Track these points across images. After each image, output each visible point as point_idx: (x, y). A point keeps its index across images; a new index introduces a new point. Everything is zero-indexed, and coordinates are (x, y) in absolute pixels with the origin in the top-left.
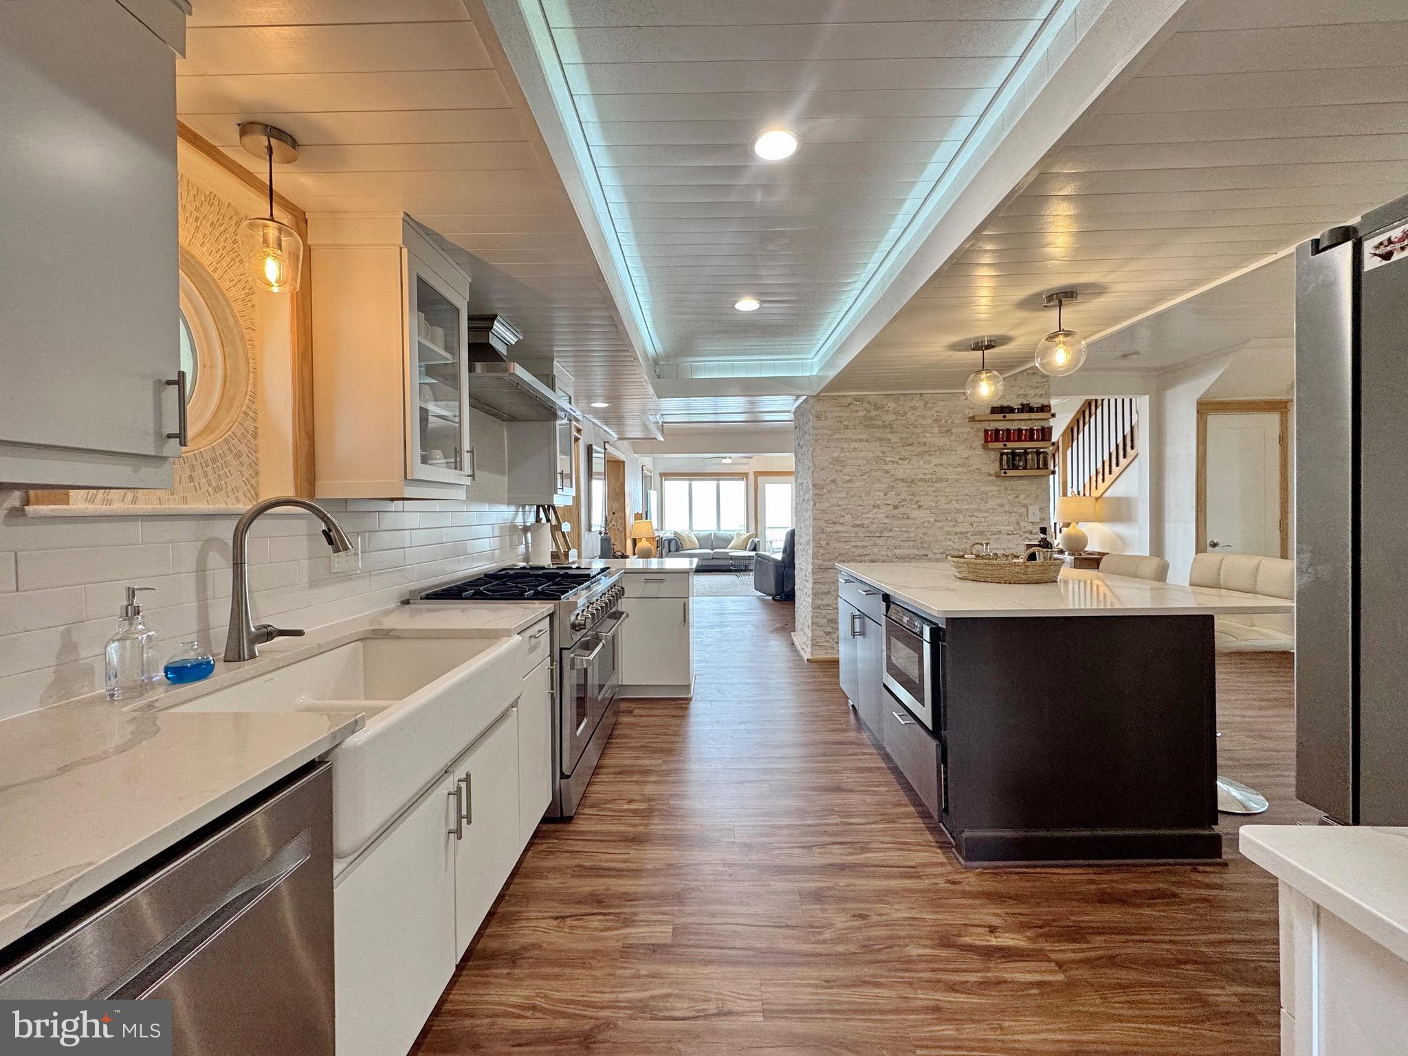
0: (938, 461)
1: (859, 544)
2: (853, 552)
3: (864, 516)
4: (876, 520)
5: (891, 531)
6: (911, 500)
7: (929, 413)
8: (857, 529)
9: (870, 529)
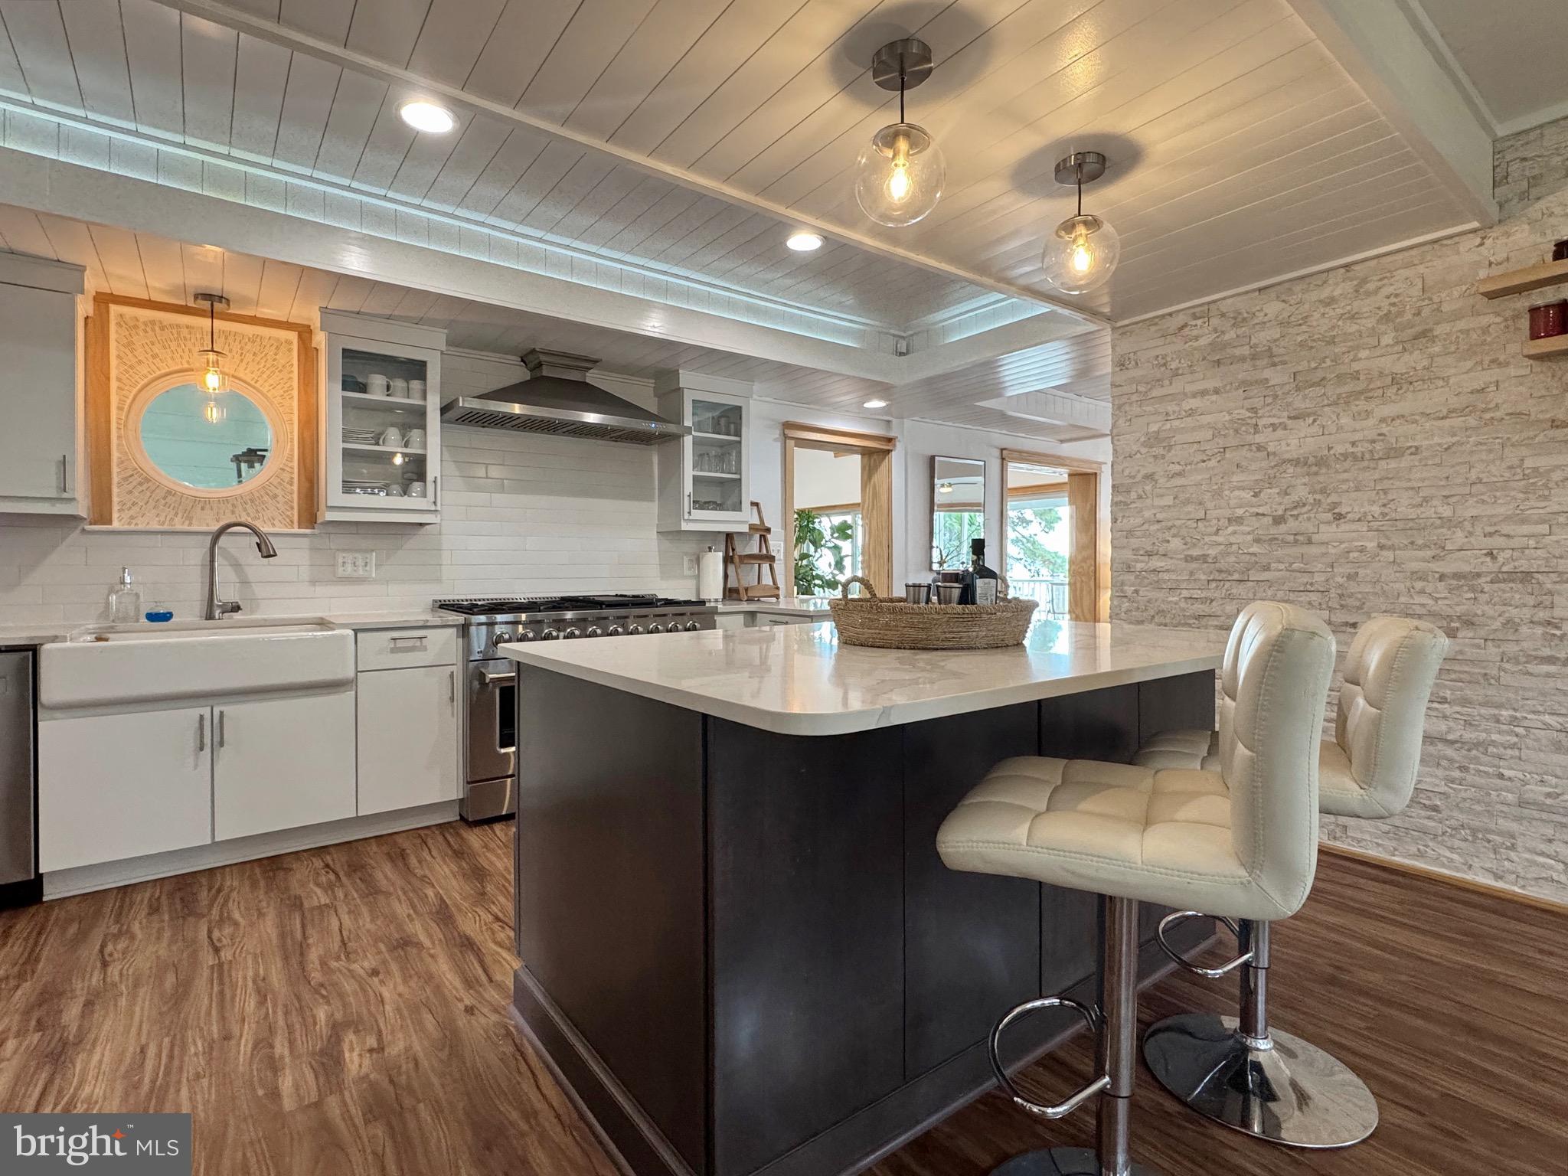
0: (1388, 410)
1: (1197, 594)
2: (1184, 610)
3: (1207, 539)
4: (1235, 547)
5: (1267, 568)
6: (1317, 502)
7: (1364, 306)
8: (1194, 565)
9: (1222, 565)
